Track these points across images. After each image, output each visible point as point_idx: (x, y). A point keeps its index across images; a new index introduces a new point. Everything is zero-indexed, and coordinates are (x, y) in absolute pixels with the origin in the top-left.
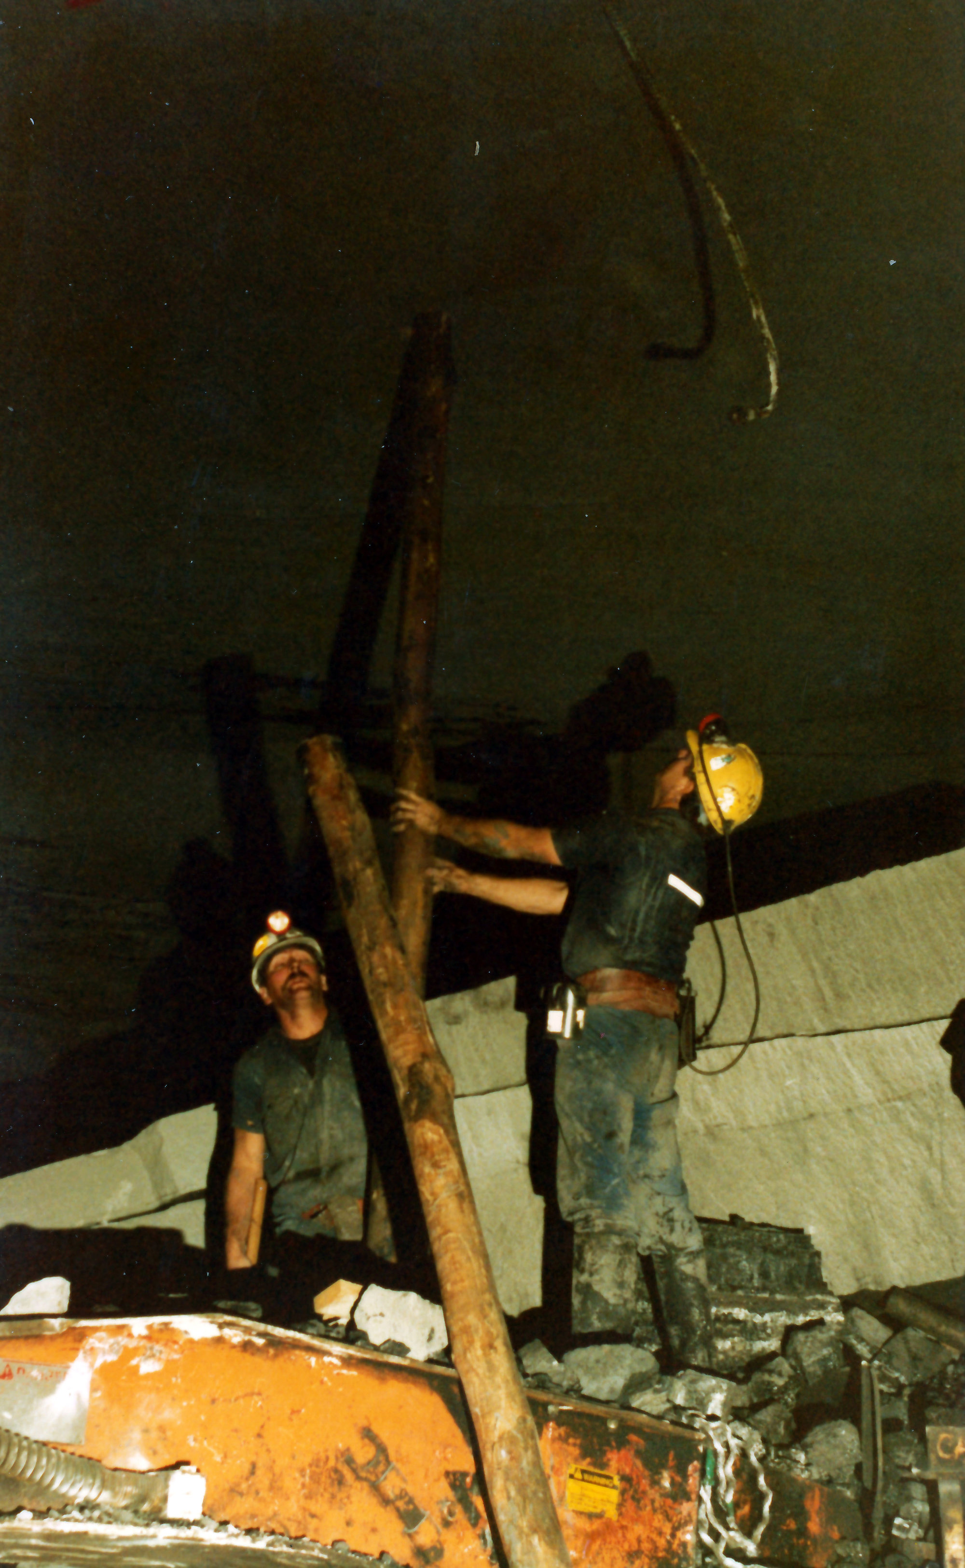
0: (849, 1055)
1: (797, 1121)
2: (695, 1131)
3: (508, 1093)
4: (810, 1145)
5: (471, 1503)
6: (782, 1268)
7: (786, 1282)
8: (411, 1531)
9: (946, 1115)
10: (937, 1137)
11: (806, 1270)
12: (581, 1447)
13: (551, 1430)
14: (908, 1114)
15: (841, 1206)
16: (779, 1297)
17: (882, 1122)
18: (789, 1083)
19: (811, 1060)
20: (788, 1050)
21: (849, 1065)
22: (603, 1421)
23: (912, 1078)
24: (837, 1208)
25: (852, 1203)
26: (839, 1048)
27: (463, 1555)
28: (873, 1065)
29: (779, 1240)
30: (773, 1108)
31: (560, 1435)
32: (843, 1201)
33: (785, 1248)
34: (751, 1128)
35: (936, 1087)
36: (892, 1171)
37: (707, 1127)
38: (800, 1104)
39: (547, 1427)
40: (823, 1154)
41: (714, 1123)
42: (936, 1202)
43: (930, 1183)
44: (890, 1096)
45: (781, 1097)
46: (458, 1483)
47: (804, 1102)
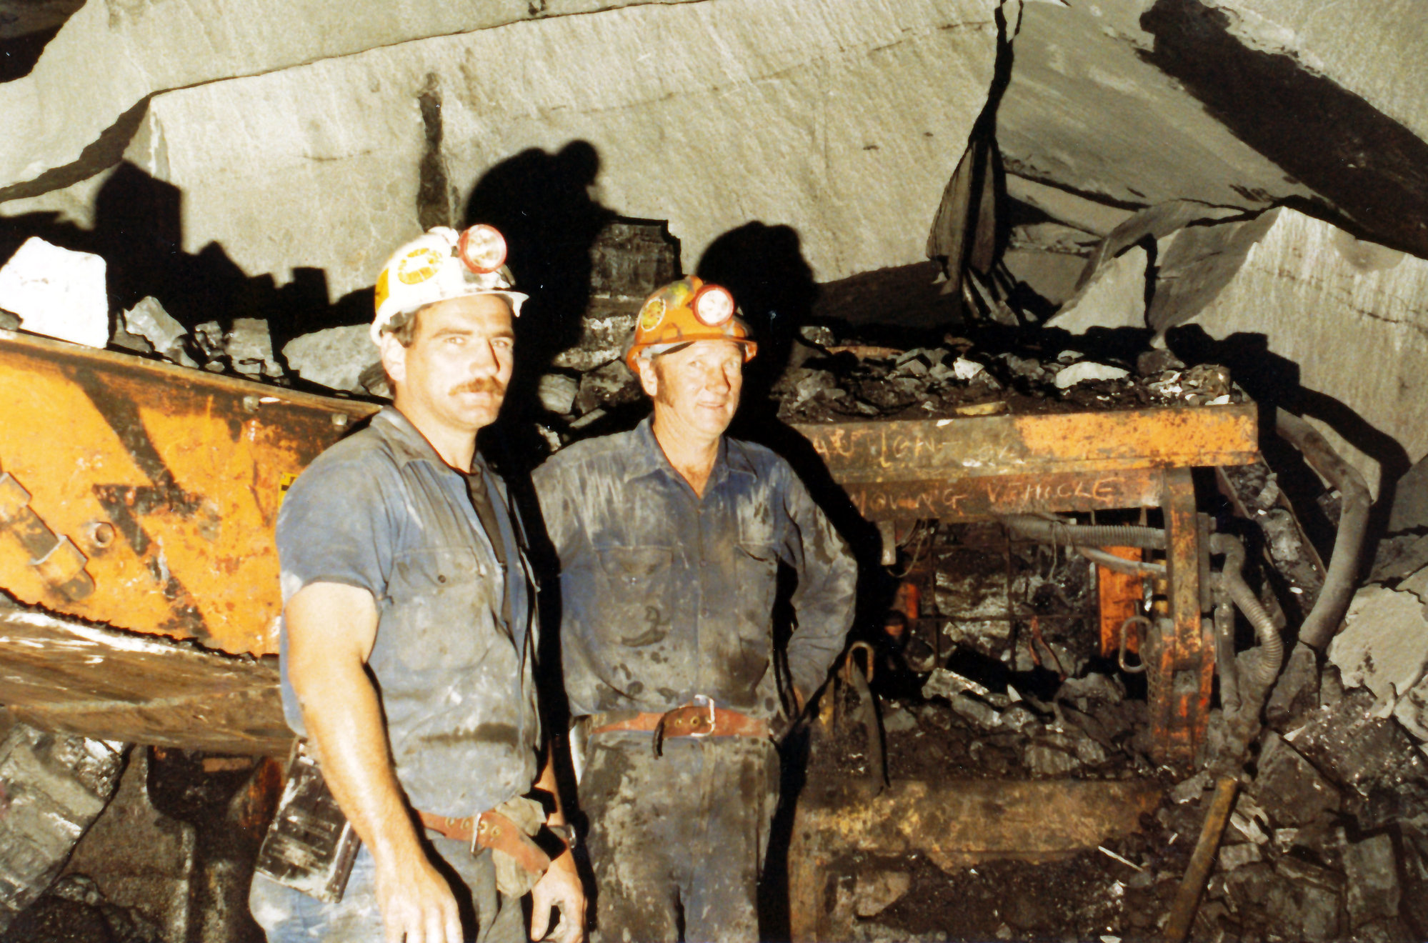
0: (715, 26)
1: (652, 102)
2: (527, 116)
3: (291, 73)
4: (668, 131)
5: (135, 525)
6: (626, 265)
7: (631, 281)
8: (39, 562)
9: (831, 94)
10: (822, 120)
11: (655, 265)
12: (298, 451)
13: (252, 431)
14: (787, 94)
15: (705, 200)
16: (623, 298)
17: (755, 102)
18: (642, 58)
19: (669, 30)
20: (640, 20)
21: (715, 37)
22: (327, 417)
23: (791, 51)
24: (700, 203)
25: (718, 195)
26: (704, 18)
27: (124, 591)
28: (745, 37)
29: (621, 233)
30: (622, 87)
31: (267, 436)
32: (706, 192)
33: (629, 240)
34: (595, 110)
35: (820, 63)
36: (767, 158)
37: (541, 110)
38: (657, 82)
39: (248, 427)
40: (683, 140)
41: (550, 105)
42: (818, 193)
43: (812, 172)
44: (765, 72)
45: (632, 74)
46: (113, 500)
47: (661, 80)
